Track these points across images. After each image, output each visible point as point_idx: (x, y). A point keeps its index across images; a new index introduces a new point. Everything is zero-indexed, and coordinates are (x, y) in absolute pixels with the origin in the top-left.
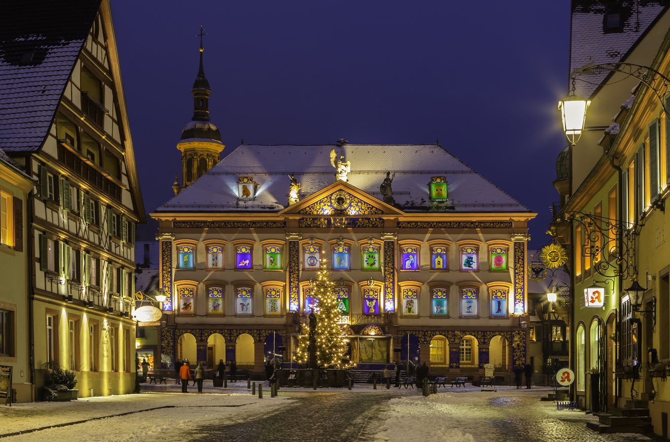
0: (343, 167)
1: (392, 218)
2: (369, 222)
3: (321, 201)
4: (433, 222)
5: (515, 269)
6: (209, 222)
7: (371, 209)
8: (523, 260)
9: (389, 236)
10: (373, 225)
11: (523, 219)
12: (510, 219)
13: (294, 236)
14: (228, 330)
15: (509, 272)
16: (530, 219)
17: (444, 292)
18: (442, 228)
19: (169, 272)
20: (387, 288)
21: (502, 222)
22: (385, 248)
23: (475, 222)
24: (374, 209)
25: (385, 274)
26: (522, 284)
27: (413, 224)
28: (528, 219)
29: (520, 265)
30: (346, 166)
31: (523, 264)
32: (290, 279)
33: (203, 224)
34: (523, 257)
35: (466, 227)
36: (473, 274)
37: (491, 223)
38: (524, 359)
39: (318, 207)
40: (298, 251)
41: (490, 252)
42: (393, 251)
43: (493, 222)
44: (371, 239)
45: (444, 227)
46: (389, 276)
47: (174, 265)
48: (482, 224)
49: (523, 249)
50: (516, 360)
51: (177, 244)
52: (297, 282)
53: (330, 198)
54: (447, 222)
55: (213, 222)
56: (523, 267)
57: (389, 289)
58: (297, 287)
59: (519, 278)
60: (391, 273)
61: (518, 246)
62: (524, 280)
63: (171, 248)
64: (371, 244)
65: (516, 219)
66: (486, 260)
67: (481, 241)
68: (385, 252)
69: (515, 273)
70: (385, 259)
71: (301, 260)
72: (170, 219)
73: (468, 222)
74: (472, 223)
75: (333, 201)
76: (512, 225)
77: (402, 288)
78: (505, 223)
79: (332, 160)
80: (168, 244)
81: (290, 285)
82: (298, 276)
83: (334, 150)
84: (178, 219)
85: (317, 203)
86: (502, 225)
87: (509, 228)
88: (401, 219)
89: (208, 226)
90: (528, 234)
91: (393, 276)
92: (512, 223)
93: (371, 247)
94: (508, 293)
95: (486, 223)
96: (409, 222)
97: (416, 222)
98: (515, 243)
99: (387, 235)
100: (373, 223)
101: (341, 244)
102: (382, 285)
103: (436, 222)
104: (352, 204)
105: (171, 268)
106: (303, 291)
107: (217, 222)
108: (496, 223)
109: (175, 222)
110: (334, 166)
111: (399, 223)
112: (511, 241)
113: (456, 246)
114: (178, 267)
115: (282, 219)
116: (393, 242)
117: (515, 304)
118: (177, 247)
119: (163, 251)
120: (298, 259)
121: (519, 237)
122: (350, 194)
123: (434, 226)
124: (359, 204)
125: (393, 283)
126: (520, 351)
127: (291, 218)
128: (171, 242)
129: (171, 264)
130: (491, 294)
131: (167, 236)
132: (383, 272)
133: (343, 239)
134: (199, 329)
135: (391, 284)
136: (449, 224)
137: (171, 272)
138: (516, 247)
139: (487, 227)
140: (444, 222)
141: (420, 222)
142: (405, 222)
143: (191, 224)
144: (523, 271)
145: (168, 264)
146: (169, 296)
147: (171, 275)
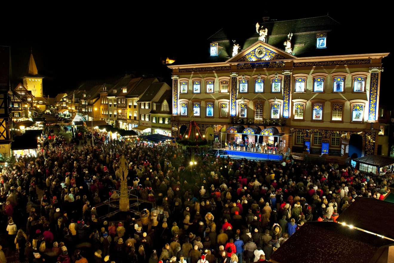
0: (263, 33)
1: (290, 61)
2: (276, 64)
3: (249, 54)
4: (316, 62)
5: (370, 91)
6: (195, 69)
7: (278, 56)
8: (377, 85)
9: (287, 72)
10: (278, 66)
11: (378, 57)
12: (369, 58)
13: (234, 74)
14: (202, 124)
15: (366, 93)
16: (384, 57)
17: (321, 106)
18: (321, 65)
19: (176, 95)
20: (285, 103)
21: (363, 60)
22: (285, 80)
23: (344, 61)
24: (279, 56)
25: (284, 95)
26: (375, 101)
27: (303, 64)
28: (382, 57)
29: (375, 88)
30: (264, 32)
31: (377, 88)
32: (232, 98)
33: (191, 70)
34: (377, 83)
35: (338, 65)
36: (341, 95)
37: (355, 61)
38: (372, 151)
39: (248, 57)
40: (236, 83)
41: (353, 80)
42: (290, 81)
43: (356, 60)
44: (276, 74)
45: (323, 65)
46: (286, 96)
47: (179, 92)
48: (349, 62)
49: (378, 77)
50: (367, 151)
51: (180, 81)
52: (235, 100)
53: (255, 51)
54: (325, 62)
55: (196, 69)
56: (377, 90)
57: (286, 104)
58: (235, 103)
59: (373, 97)
60: (288, 94)
61: (374, 76)
62: (376, 99)
63: (177, 83)
64: (276, 77)
65: (373, 57)
66: (350, 86)
67: (347, 73)
68: (285, 82)
69: (370, 94)
70: (284, 86)
71: (238, 88)
72: (177, 68)
73: (339, 61)
74: (342, 61)
75: (256, 53)
76: (370, 62)
77: (294, 104)
78: (365, 60)
79: (257, 29)
80: (176, 81)
81: (232, 102)
82: (236, 97)
83: (258, 23)
84: (180, 68)
85: (247, 54)
86: (363, 62)
87: (368, 63)
88: (295, 61)
89: (194, 71)
90: (382, 67)
91: (289, 96)
92: (370, 60)
93: (277, 79)
94: (365, 107)
95: (352, 61)
96: (300, 63)
97: (305, 63)
98: (372, 74)
99: (286, 72)
100: (278, 65)
101: (259, 78)
102: (282, 101)
103: (318, 62)
104: (267, 54)
105: (177, 93)
106: (238, 105)
107: (198, 68)
108: (359, 60)
109: (180, 70)
110: (258, 32)
111: (294, 64)
112: (369, 72)
113: (330, 77)
114: (180, 92)
115: (228, 65)
116: (289, 76)
117: (369, 115)
118: (180, 82)
119: (174, 85)
120: (236, 87)
121: (375, 70)
122: (266, 48)
123: (317, 64)
124: (271, 54)
125: (289, 100)
126: (371, 146)
127: (232, 64)
128: (177, 80)
129: (177, 91)
130: (352, 108)
131: (175, 77)
132: (283, 94)
133: (260, 75)
135: (287, 101)
136: (326, 63)
138: (372, 77)
139: (352, 64)
140: (323, 62)
141: (308, 62)
142: (298, 63)
143: (186, 70)
144: (377, 92)
145: (176, 91)
146: (176, 107)
147: (177, 97)
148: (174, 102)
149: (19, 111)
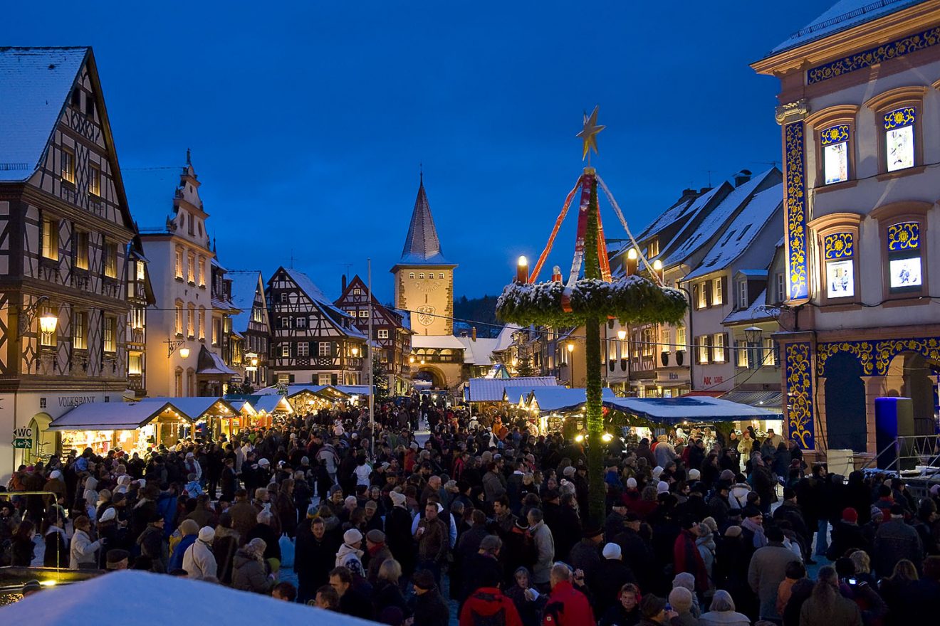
6: (884, 46)
19: (800, 200)
33: (869, 56)
47: (811, 183)
51: (816, 125)
55: (891, 44)
63: (802, 139)
72: (797, 65)
80: (797, 129)
89: (881, 57)
105: (804, 189)
107: (900, 39)
109: (811, 69)
118: (815, 133)
119: (788, 150)
128: (801, 124)
129: (803, 180)
131: (791, 111)
134: (869, 342)
137: (804, 199)
143: (845, 64)
145: (797, 180)
146: (801, 260)
147: (804, 207)
148: (792, 239)
149: (334, 372)
